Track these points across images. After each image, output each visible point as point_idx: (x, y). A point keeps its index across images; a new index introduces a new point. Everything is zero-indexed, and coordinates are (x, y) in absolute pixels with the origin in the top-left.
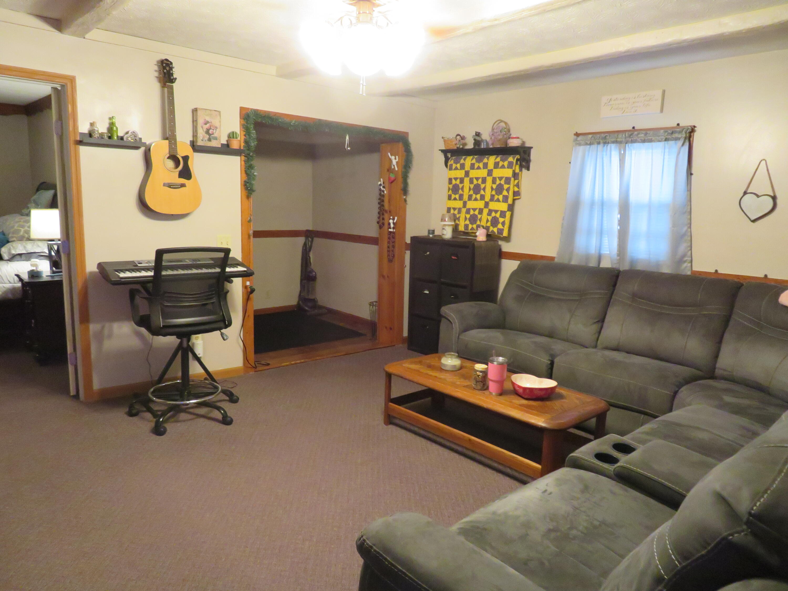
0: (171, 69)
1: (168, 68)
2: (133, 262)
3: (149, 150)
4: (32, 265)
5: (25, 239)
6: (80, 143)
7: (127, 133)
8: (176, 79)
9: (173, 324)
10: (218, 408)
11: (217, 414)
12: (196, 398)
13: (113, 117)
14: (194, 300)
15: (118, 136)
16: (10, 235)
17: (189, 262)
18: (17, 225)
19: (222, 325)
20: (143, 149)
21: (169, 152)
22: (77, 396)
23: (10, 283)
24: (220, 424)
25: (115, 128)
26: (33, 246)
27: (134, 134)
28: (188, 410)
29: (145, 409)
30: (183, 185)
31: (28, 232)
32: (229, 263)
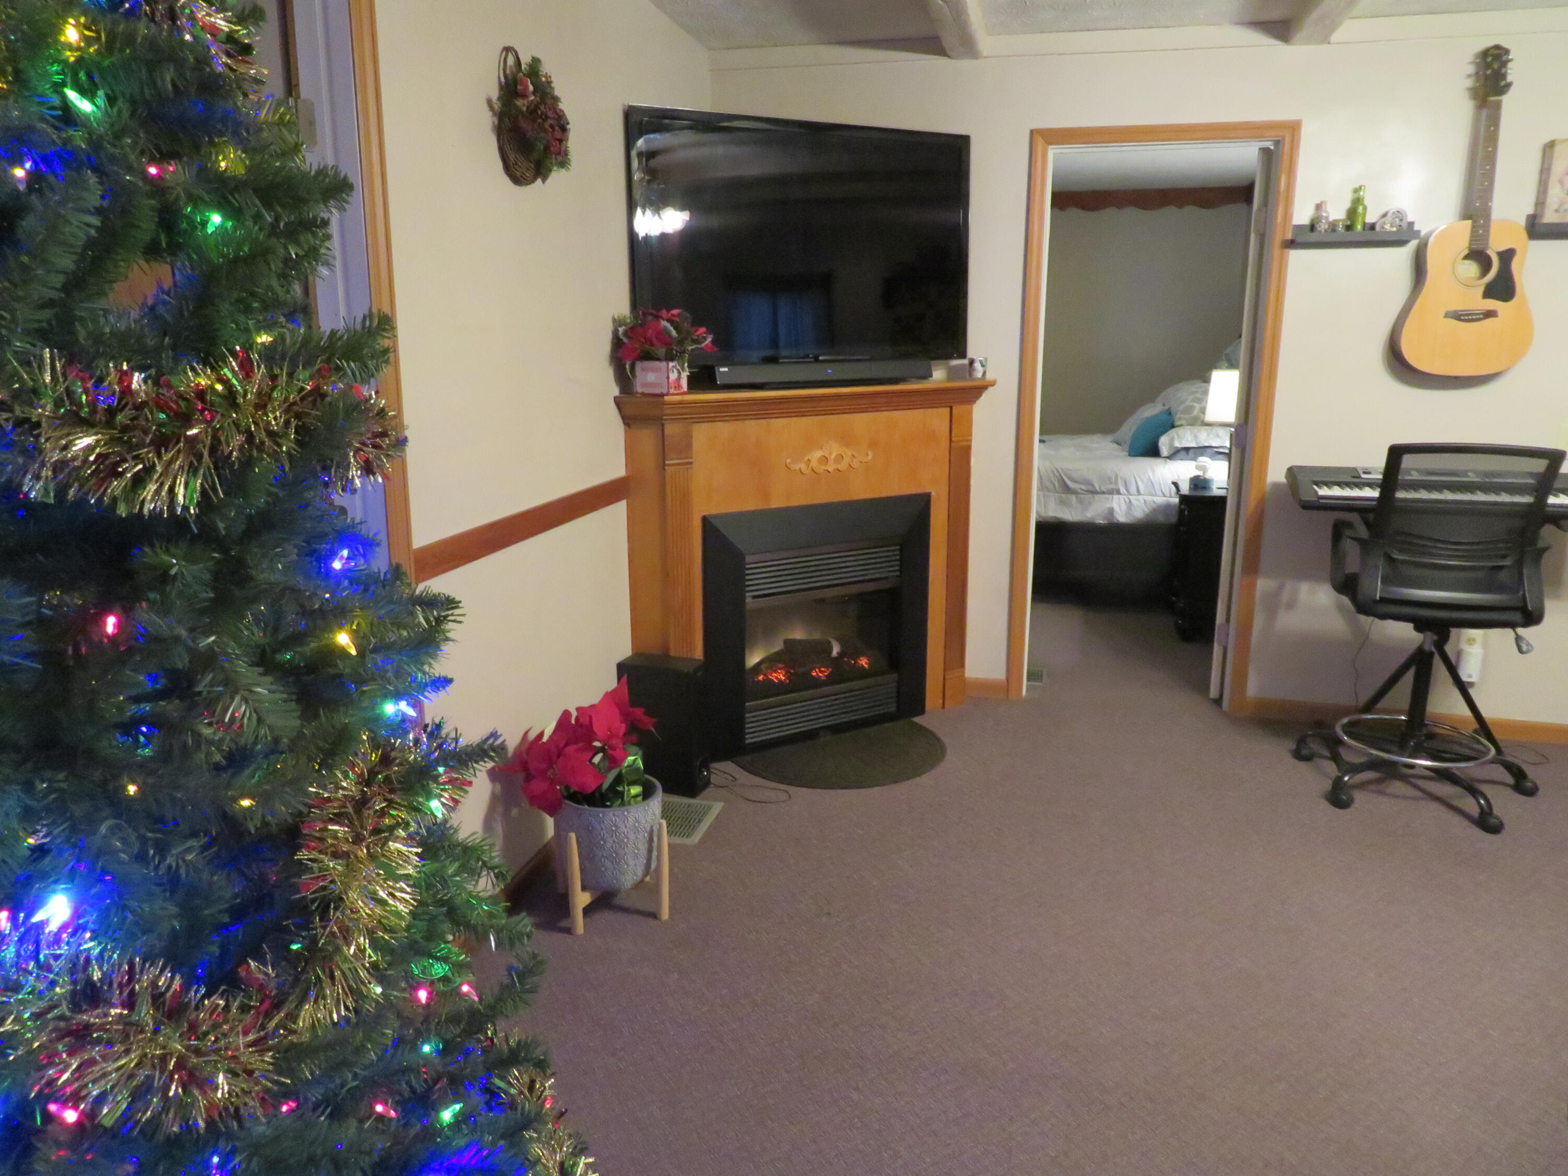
0: (1504, 64)
1: (1496, 66)
2: (1355, 469)
3: (1426, 244)
4: (1197, 468)
5: (1199, 422)
6: (1291, 244)
7: (1385, 215)
8: (1509, 85)
9: (1404, 598)
10: (1473, 791)
11: (1470, 805)
12: (1433, 758)
13: (1360, 187)
14: (1463, 557)
15: (1364, 224)
16: (1178, 416)
17: (1472, 477)
18: (1191, 397)
19: (1517, 617)
20: (1413, 244)
21: (1470, 244)
22: (1218, 702)
23: (1164, 496)
24: (1474, 826)
25: (1360, 209)
26: (1208, 435)
27: (1400, 214)
28: (1413, 780)
29: (1328, 754)
30: (1490, 314)
31: (1203, 410)
32: (1557, 485)
